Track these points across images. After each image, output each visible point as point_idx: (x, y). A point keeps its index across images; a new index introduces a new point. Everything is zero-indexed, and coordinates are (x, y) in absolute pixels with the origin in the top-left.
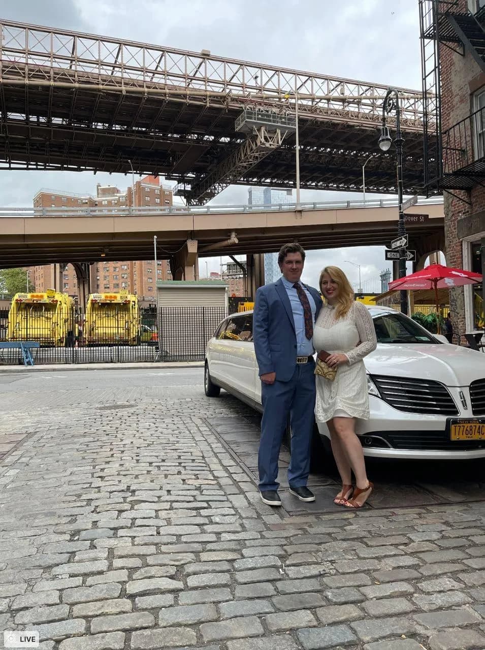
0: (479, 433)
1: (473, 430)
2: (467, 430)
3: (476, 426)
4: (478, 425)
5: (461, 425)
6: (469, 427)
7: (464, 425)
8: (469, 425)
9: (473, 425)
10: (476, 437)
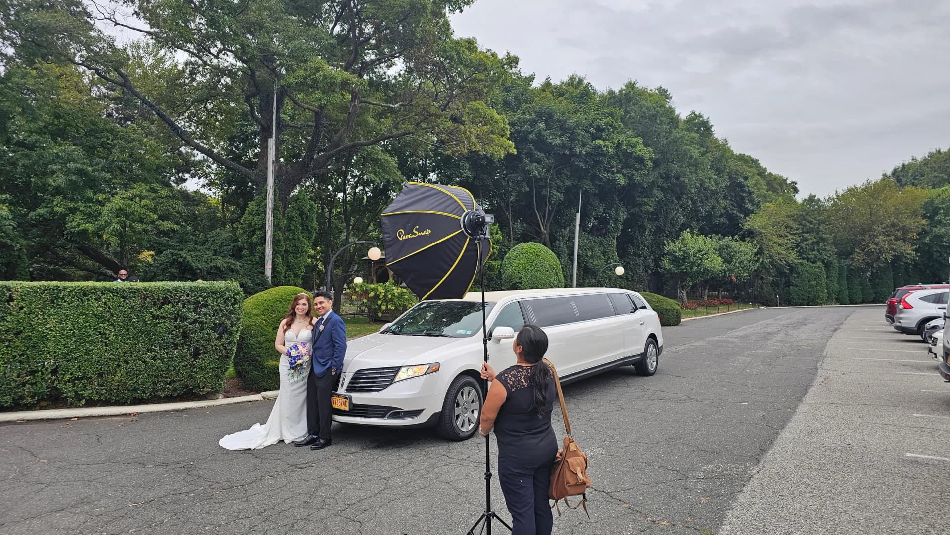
0: (345, 405)
1: (341, 403)
2: (337, 402)
3: (343, 400)
6: (339, 400)
7: (337, 398)
9: (341, 399)
10: (342, 408)
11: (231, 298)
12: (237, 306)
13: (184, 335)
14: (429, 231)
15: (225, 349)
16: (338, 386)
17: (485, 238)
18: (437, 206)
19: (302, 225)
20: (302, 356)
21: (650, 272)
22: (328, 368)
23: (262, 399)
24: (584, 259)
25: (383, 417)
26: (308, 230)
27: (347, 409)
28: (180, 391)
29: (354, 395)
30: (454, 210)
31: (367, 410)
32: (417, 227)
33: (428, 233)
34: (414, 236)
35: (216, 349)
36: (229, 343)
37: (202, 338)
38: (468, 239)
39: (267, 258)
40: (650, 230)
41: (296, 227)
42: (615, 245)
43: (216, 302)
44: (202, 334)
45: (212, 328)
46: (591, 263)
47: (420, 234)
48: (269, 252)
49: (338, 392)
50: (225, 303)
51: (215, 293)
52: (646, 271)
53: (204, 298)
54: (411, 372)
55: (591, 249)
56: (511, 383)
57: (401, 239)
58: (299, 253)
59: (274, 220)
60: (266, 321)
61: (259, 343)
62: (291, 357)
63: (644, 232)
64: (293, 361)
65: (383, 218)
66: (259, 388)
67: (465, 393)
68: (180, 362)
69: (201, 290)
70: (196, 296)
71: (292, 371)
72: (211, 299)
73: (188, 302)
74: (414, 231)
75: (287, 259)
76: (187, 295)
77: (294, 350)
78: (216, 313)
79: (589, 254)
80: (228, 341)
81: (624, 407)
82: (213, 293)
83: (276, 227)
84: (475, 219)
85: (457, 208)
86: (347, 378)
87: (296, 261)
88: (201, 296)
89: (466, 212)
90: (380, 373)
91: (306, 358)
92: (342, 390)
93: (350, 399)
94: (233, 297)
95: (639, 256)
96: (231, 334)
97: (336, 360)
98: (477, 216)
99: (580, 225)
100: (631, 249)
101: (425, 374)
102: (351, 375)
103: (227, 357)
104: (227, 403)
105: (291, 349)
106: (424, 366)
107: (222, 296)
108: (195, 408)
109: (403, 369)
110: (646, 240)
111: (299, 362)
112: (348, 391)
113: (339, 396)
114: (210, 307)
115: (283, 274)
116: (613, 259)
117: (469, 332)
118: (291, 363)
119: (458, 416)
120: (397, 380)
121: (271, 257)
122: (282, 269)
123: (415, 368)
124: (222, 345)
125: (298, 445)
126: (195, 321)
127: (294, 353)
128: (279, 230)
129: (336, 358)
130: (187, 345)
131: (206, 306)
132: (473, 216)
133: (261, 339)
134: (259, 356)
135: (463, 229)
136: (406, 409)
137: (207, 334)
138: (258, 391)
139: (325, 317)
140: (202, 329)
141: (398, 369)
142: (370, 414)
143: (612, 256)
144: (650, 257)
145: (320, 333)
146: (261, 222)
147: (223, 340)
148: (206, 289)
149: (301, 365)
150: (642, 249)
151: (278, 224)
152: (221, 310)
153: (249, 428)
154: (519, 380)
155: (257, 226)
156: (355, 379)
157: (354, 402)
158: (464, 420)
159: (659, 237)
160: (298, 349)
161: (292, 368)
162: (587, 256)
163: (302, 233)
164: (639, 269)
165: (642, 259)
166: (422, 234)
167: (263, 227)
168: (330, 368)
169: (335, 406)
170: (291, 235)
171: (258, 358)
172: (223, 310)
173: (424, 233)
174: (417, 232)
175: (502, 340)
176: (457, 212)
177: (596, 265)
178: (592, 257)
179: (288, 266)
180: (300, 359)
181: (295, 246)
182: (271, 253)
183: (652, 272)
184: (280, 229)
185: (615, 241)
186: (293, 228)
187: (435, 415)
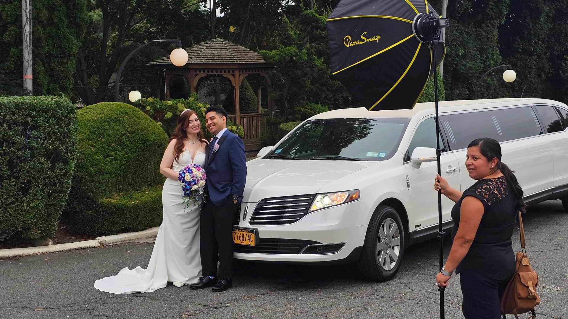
0: (249, 240)
1: (245, 237)
2: (240, 237)
3: (246, 234)
4: (248, 234)
5: (236, 232)
6: (241, 235)
7: (238, 232)
8: (242, 233)
9: (244, 233)
10: (247, 243)
11: (65, 117)
12: (72, 127)
13: (11, 164)
14: (379, 37)
15: (60, 182)
16: (239, 218)
17: (439, 43)
18: (386, 10)
19: (68, 16)
20: (198, 181)
21: (544, 77)
22: (228, 196)
23: (100, 245)
24: (453, 60)
25: (297, 253)
26: (76, 24)
27: (253, 244)
28: (8, 234)
29: (260, 228)
30: (406, 13)
31: (277, 245)
32: (366, 33)
33: (377, 39)
34: (361, 43)
35: (50, 181)
36: (65, 175)
37: (33, 168)
38: (420, 44)
39: (26, 64)
40: (547, 15)
41: (60, 19)
42: (496, 37)
43: (48, 122)
44: (32, 163)
45: (44, 156)
46: (463, 65)
47: (368, 40)
48: (28, 57)
49: (239, 226)
50: (57, 123)
51: (46, 111)
52: (539, 76)
53: (33, 117)
54: (327, 201)
55: (463, 45)
56: (487, 196)
57: (348, 46)
58: (65, 56)
59: (32, 10)
60: (94, 147)
61: (90, 175)
62: (184, 181)
63: (538, 18)
64: (188, 187)
65: (328, 24)
66: (92, 232)
67: (385, 225)
68: (7, 198)
69: (28, 107)
70: (23, 114)
71: (187, 199)
72: (42, 118)
73: (15, 123)
74: (362, 37)
75: (49, 65)
76: (13, 114)
77: (188, 174)
78: (49, 136)
79: (461, 52)
80: (64, 171)
81: (563, 245)
82: (43, 112)
83: (36, 20)
84: (429, 23)
85: (408, 11)
86: (250, 209)
87: (63, 69)
88: (29, 115)
89: (419, 14)
90: (291, 202)
91: (202, 182)
92: (245, 223)
93: (257, 232)
94: (66, 117)
95: (531, 54)
96: (66, 162)
97: (237, 185)
98: (430, 19)
99: (447, 9)
100: (519, 44)
101: (344, 203)
102: (254, 206)
103: (61, 192)
104: (61, 249)
105: (184, 173)
106: (342, 194)
107: (53, 116)
108: (26, 256)
109: (318, 198)
110: (542, 29)
111: (195, 187)
112: (251, 223)
113: (242, 229)
114: (41, 128)
115: (46, 87)
116: (493, 59)
117: (383, 155)
118: (185, 190)
119: (380, 253)
120: (312, 209)
121: (31, 63)
122: (44, 80)
123: (334, 196)
124: (56, 176)
125: (194, 287)
126: (25, 147)
127: (188, 177)
128: (39, 24)
129: (237, 183)
130: (14, 177)
131: (35, 127)
132: (426, 19)
133: (92, 170)
134: (92, 192)
135: (415, 34)
136: (324, 243)
137: (40, 163)
138: (92, 236)
139: (219, 136)
140: (33, 157)
141: (313, 196)
142: (282, 249)
143: (493, 55)
144: (545, 54)
145: (216, 153)
146: (14, 13)
147: (58, 171)
148: (35, 106)
149: (197, 191)
150: (535, 43)
151: (38, 15)
152: (54, 133)
153: (116, 273)
154: (494, 193)
155: (9, 20)
156: (259, 210)
157: (261, 236)
158: (385, 258)
159: (559, 25)
160: (192, 172)
161: (186, 195)
162: (457, 55)
163: (68, 28)
164: (530, 72)
165: (535, 57)
166: (371, 40)
167: (18, 20)
168: (230, 196)
169: (237, 241)
170: (54, 30)
171: (89, 194)
172: (56, 132)
173: (373, 40)
174: (365, 39)
175: (423, 163)
176: (408, 16)
177: (470, 68)
178: (464, 57)
179: (51, 76)
180: (195, 184)
181: (60, 47)
182: (31, 56)
183: (547, 77)
184: (40, 22)
185: (496, 32)
186: (56, 20)
187: (357, 250)
